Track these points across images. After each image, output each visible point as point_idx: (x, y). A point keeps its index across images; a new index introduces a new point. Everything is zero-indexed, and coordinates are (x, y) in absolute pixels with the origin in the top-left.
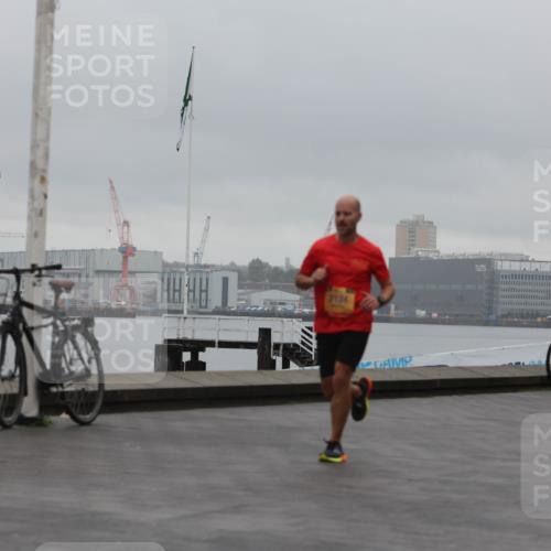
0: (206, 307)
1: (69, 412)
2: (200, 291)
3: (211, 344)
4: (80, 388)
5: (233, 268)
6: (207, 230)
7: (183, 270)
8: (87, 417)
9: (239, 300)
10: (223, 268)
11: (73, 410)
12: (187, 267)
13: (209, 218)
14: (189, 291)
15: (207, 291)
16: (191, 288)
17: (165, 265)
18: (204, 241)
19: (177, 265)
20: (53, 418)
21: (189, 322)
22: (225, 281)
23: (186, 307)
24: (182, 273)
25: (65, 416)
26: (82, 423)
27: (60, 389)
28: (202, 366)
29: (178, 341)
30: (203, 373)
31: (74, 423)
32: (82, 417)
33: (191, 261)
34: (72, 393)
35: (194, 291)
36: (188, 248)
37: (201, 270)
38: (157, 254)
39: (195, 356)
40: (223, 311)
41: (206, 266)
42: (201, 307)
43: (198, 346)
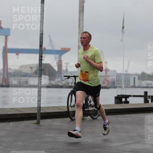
0: (129, 85)
1: (90, 116)
2: (127, 81)
3: (130, 96)
4: (93, 109)
5: (136, 74)
6: (129, 64)
7: (122, 75)
8: (95, 117)
9: (138, 83)
10: (134, 75)
11: (91, 115)
12: (123, 74)
13: (129, 61)
14: (124, 81)
15: (129, 81)
16: (125, 80)
17: (117, 74)
18: (128, 67)
19: (121, 74)
20: (86, 118)
21: (124, 90)
22: (134, 78)
23: (123, 86)
24: (122, 76)
25: (89, 117)
26: (94, 119)
27: (88, 109)
28: (128, 102)
29: (121, 95)
30: (128, 104)
31: (92, 119)
32: (94, 117)
33: (125, 73)
34: (91, 110)
35: (126, 81)
36: (123, 69)
37: (127, 75)
38: (115, 71)
39: (126, 99)
40: (134, 87)
41: (129, 74)
42: (128, 85)
43: (127, 97)
